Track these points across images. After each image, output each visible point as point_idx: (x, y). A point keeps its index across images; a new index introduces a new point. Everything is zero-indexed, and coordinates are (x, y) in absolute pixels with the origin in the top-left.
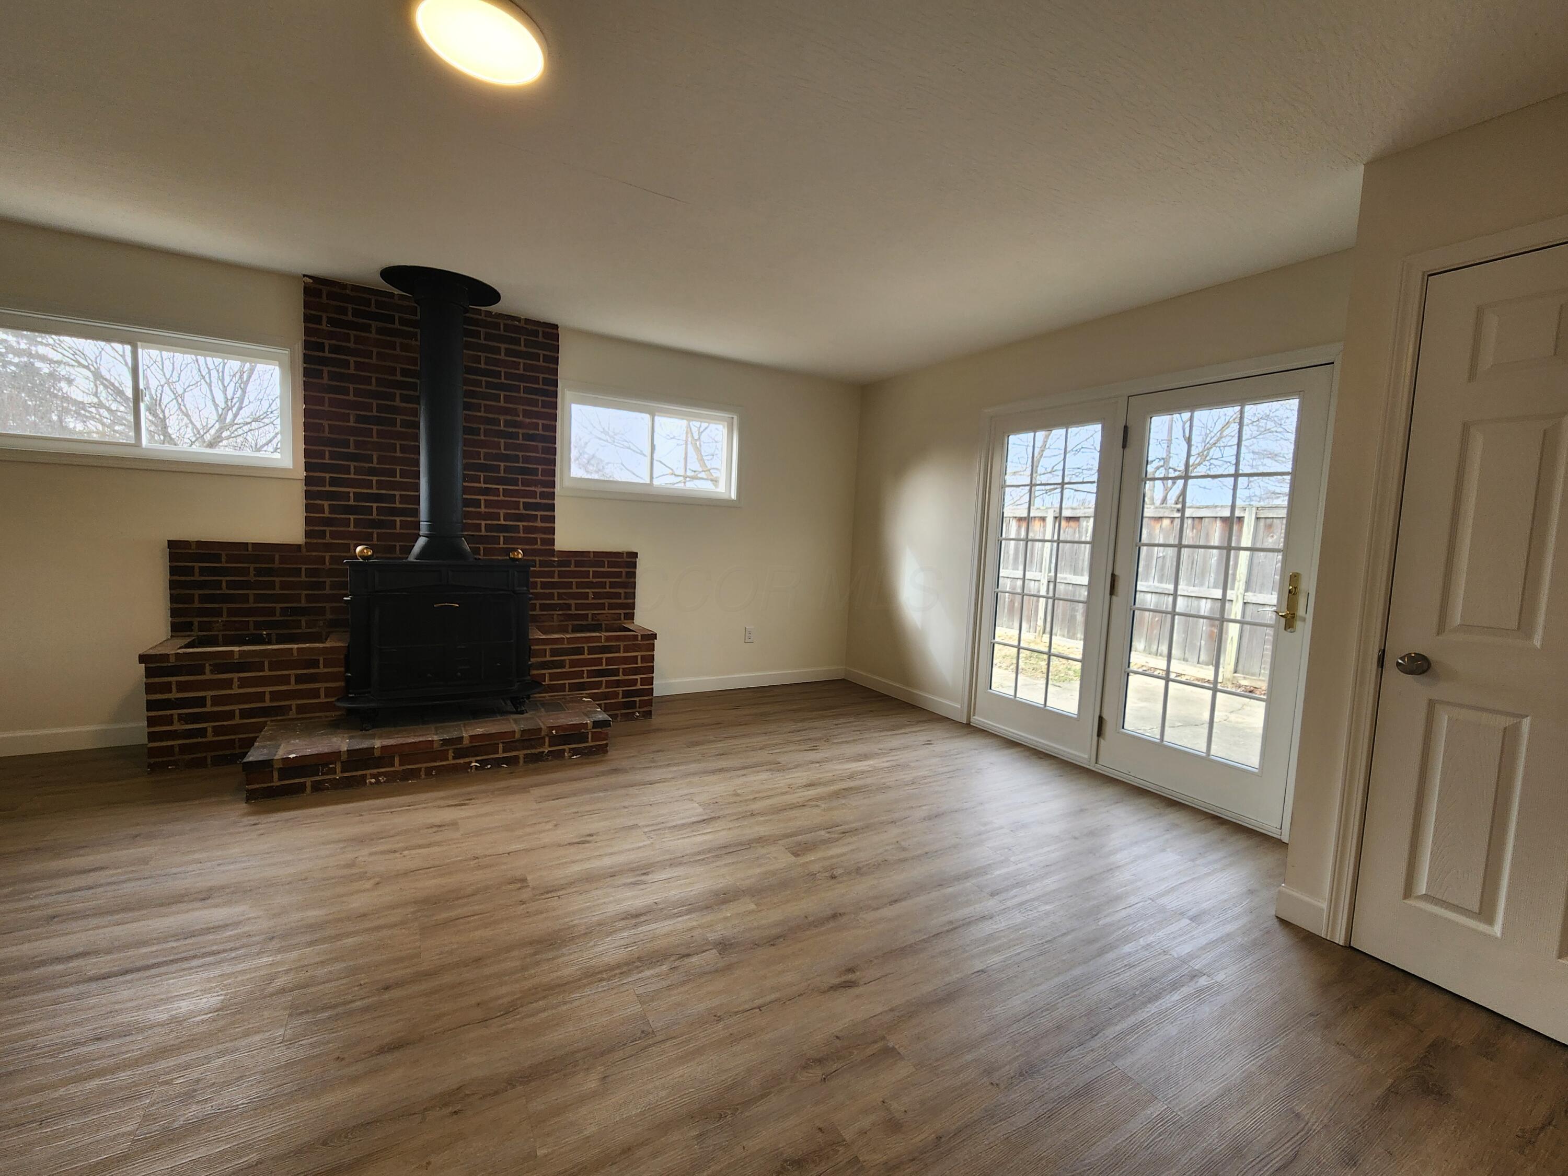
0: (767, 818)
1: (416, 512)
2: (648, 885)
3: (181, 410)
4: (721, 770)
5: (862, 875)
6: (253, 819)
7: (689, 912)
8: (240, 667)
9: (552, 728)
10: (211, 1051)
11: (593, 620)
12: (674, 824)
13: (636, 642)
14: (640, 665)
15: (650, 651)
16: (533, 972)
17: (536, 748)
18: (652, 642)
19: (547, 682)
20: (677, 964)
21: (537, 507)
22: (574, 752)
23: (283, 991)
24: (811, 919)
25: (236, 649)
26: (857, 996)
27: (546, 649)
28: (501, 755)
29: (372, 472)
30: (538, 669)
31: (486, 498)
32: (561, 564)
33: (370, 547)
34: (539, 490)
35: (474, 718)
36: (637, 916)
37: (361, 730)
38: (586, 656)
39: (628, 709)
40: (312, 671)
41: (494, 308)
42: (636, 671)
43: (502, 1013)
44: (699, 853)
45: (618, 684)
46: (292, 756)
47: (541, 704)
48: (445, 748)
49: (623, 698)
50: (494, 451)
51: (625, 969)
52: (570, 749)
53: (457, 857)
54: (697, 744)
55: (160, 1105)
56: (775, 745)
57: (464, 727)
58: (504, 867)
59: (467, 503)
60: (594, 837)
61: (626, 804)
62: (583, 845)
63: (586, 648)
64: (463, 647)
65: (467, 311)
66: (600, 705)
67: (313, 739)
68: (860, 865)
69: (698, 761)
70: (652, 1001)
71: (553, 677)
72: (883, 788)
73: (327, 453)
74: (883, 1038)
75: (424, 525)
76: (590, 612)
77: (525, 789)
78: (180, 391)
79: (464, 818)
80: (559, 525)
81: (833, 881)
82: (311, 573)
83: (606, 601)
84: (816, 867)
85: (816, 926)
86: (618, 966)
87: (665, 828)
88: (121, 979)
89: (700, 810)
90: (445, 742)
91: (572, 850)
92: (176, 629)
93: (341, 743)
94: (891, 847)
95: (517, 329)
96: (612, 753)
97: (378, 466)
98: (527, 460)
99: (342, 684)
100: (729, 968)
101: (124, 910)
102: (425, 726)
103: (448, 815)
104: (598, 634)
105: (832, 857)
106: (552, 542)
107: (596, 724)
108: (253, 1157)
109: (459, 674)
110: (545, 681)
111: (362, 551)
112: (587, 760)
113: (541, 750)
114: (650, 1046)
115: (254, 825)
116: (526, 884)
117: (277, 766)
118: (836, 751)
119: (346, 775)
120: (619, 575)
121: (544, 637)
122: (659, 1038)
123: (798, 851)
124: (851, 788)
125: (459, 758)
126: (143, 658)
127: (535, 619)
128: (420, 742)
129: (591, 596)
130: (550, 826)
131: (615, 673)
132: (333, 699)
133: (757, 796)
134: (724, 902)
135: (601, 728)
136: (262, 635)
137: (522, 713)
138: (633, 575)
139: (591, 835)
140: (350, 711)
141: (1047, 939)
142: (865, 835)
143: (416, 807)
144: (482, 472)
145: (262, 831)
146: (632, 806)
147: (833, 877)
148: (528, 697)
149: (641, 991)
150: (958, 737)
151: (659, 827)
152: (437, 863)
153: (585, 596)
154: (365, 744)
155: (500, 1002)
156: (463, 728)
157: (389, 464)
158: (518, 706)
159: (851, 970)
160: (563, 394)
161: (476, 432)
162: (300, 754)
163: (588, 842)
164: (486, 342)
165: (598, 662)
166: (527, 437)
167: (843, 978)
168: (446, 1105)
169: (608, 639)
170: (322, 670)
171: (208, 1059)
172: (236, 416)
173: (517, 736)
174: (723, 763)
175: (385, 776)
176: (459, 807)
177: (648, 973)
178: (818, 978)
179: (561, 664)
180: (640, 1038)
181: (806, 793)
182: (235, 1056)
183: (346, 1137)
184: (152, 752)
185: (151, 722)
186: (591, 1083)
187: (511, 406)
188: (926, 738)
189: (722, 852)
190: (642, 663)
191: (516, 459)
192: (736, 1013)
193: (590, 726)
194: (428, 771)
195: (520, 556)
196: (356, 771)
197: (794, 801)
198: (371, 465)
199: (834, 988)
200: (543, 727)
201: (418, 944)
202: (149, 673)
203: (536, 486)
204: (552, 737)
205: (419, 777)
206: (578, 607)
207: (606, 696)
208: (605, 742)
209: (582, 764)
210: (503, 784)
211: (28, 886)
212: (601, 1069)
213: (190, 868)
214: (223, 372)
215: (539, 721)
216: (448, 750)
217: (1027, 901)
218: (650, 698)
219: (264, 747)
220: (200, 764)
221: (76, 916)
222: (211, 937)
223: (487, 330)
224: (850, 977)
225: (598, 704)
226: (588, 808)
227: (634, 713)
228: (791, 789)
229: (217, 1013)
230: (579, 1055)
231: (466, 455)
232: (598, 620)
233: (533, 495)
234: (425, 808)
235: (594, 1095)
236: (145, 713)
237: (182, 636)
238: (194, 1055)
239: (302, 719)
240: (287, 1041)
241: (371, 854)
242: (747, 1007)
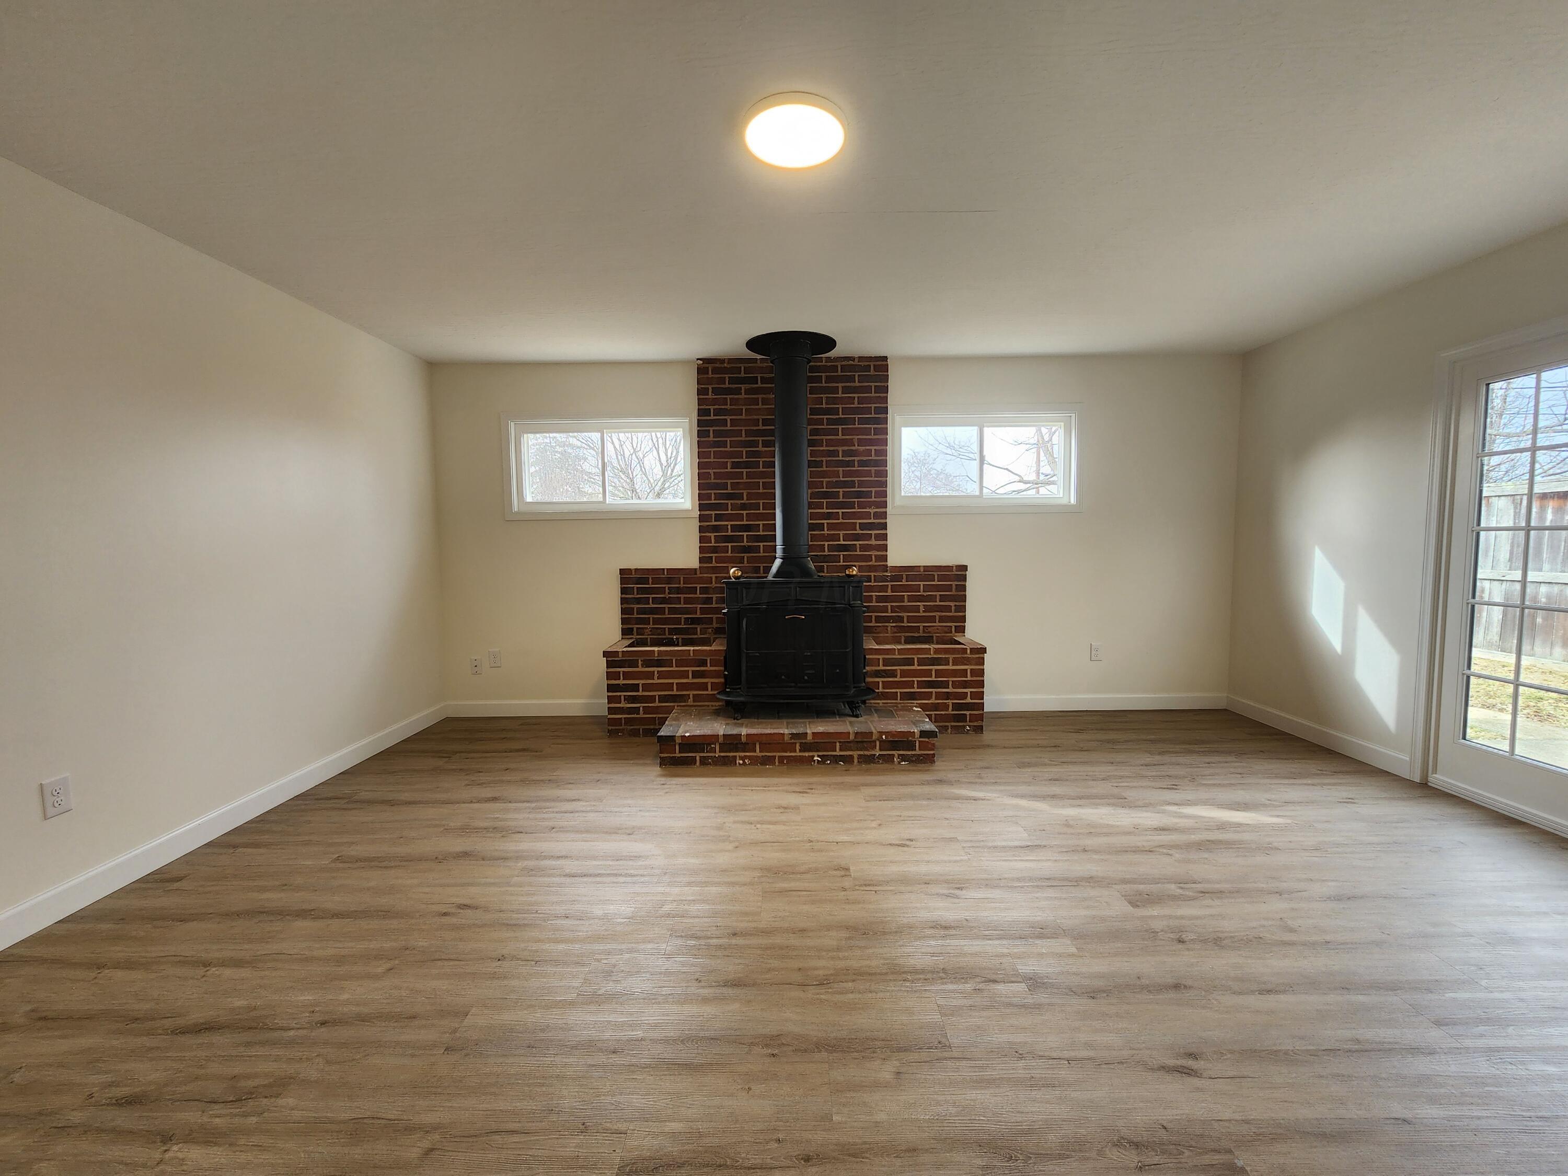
0: (1102, 857)
1: (774, 538)
2: (961, 901)
3: (642, 471)
4: (1054, 797)
5: (1222, 947)
6: (663, 780)
7: (1000, 938)
8: (659, 663)
9: (881, 733)
10: (624, 946)
11: (924, 632)
12: (995, 844)
13: (966, 656)
14: (969, 678)
15: (980, 665)
16: (846, 954)
17: (868, 750)
18: (981, 656)
19: (881, 690)
20: (981, 986)
21: (871, 526)
22: (903, 758)
23: (668, 915)
24: (1145, 981)
25: (656, 649)
26: (1198, 1089)
27: (879, 659)
28: (838, 753)
29: (744, 507)
30: (872, 677)
31: (828, 521)
32: (894, 578)
33: (740, 569)
34: (872, 511)
35: (817, 718)
36: (946, 928)
37: (734, 719)
38: (916, 667)
39: (958, 722)
40: (702, 668)
41: (833, 354)
42: (965, 685)
43: (817, 983)
44: (1018, 879)
45: (948, 696)
46: (687, 735)
47: (875, 710)
48: (793, 741)
49: (952, 710)
50: (834, 480)
51: (929, 976)
52: (899, 755)
53: (796, 837)
54: (1029, 765)
55: (594, 975)
56: (1121, 777)
57: (809, 724)
58: (832, 854)
59: (812, 527)
60: (914, 842)
61: (948, 816)
62: (903, 848)
63: (916, 660)
64: (809, 654)
65: (809, 361)
66: (929, 716)
67: (702, 723)
68: (1220, 935)
69: (1028, 784)
70: (952, 1015)
71: (886, 685)
72: (1269, 849)
73: (713, 495)
74: (1229, 1151)
75: (779, 548)
76: (921, 625)
77: (856, 787)
78: (641, 456)
79: (805, 805)
80: (891, 543)
81: (1180, 946)
82: (704, 590)
83: (937, 614)
84: (1157, 925)
85: (1149, 991)
86: (923, 971)
87: (983, 847)
88: (581, 879)
89: (1025, 835)
90: (793, 736)
91: (892, 850)
92: (626, 632)
93: (719, 728)
94: (1270, 923)
95: (852, 368)
96: (939, 764)
97: (747, 502)
98: (861, 484)
99: (722, 680)
100: (1038, 1007)
101: (587, 831)
102: (779, 721)
103: (793, 799)
104: (927, 646)
105: (1182, 917)
106: (885, 558)
107: (923, 734)
108: (639, 1034)
109: (806, 678)
110: (879, 689)
111: (734, 572)
112: (914, 768)
113: (873, 753)
114: (946, 1059)
115: (663, 784)
116: (848, 873)
117: (678, 741)
118: (1203, 794)
119: (722, 754)
120: (949, 588)
121: (877, 647)
122: (955, 1055)
123: (1136, 901)
124: (1220, 842)
125: (804, 751)
126: (606, 654)
127: (869, 630)
128: (774, 734)
129: (922, 609)
130: (874, 824)
131: (945, 685)
132: (716, 692)
133: (1092, 830)
134: (1041, 936)
135: (929, 738)
136: (673, 638)
137: (857, 716)
138: (964, 588)
139: (911, 840)
140: (728, 703)
141: (1540, 1114)
142: (1233, 900)
143: (770, 788)
144: (824, 499)
145: (667, 790)
146: (954, 819)
147: (1181, 941)
148: (864, 702)
149: (941, 1002)
150: (1403, 799)
151: (977, 844)
152: (781, 839)
153: (917, 609)
154: (734, 731)
155: (816, 972)
156: (808, 726)
157: (755, 500)
158: (854, 710)
159: (1192, 1056)
160: (893, 419)
161: (818, 464)
162: (692, 734)
163: (908, 846)
164: (827, 385)
165: (928, 673)
166: (862, 464)
167: (1180, 1062)
168: (767, 1046)
169: (937, 651)
170: (709, 668)
171: (621, 952)
172: (672, 471)
173: (852, 737)
174: (1056, 789)
175: (749, 760)
176: (801, 795)
177: (951, 987)
178: (1148, 1052)
179: (893, 674)
180: (936, 1048)
181: (1154, 838)
182: (635, 955)
183: (697, 1043)
184: (612, 722)
185: (610, 700)
186: (886, 1073)
187: (847, 437)
188: (1345, 794)
189: (1044, 884)
190: (971, 676)
191: (852, 484)
192: (1041, 1057)
193: (917, 735)
194: (781, 759)
195: (854, 573)
196: (730, 752)
197: (1139, 844)
198: (742, 502)
199: (1164, 1068)
200: (874, 731)
201: (759, 904)
202: (609, 664)
203: (870, 507)
204: (882, 741)
205: (774, 764)
206: (910, 619)
207: (936, 707)
208: (932, 752)
209: (909, 770)
210: (839, 779)
211: (544, 804)
212: (897, 1063)
213: (624, 810)
214: (665, 439)
215: (871, 725)
216: (796, 743)
217: (1508, 1049)
218: (981, 712)
219: (671, 725)
220: (635, 733)
221: (563, 830)
222: (631, 863)
223: (828, 374)
224: (1190, 1063)
225: (926, 715)
226: (911, 813)
227: (964, 727)
228: (1136, 830)
229: (628, 920)
230: (878, 1043)
231: (811, 485)
232: (929, 632)
233: (868, 515)
234: (776, 791)
235: (886, 1085)
236: (606, 694)
237: (628, 639)
238: (614, 946)
239: (695, 706)
240: (667, 955)
241: (735, 822)
242: (1054, 1055)
